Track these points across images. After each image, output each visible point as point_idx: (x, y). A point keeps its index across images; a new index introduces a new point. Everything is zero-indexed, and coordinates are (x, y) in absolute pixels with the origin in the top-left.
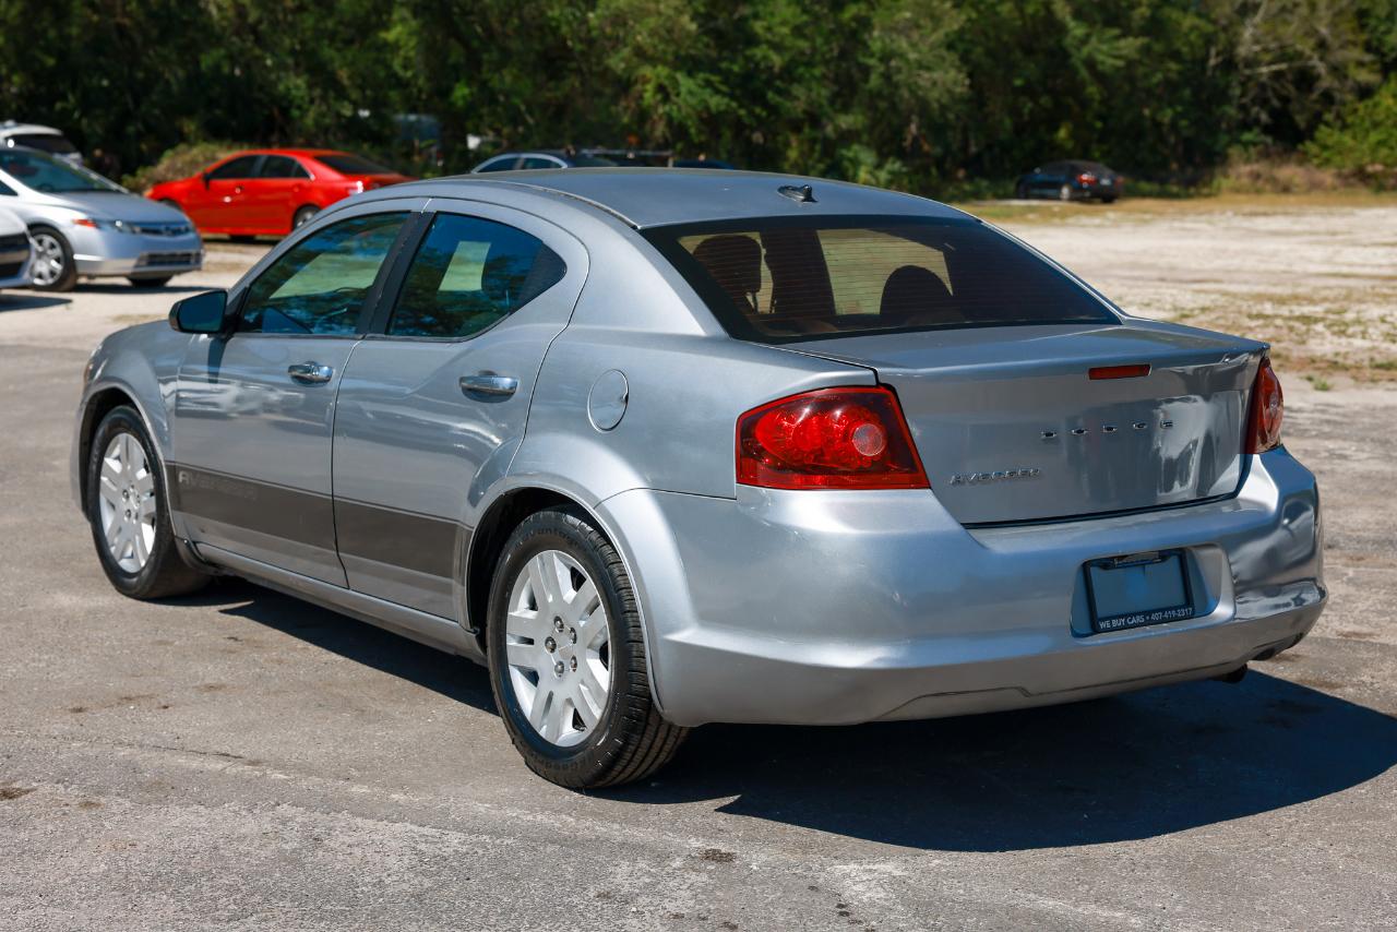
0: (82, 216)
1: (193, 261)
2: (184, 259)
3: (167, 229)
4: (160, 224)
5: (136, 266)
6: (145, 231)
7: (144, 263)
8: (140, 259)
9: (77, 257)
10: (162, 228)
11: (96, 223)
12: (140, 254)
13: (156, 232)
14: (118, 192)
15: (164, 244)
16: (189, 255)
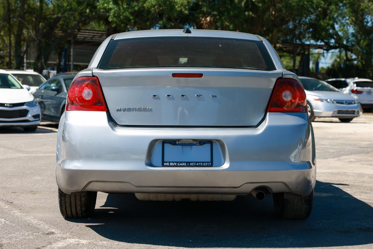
0: (317, 98)
1: (356, 113)
2: (352, 112)
3: (346, 102)
4: (343, 101)
5: (333, 114)
6: (337, 103)
7: (336, 113)
8: (334, 112)
9: (314, 110)
10: (344, 102)
11: (321, 100)
12: (335, 110)
13: (342, 103)
14: (338, 91)
15: (344, 107)
16: (354, 111)
